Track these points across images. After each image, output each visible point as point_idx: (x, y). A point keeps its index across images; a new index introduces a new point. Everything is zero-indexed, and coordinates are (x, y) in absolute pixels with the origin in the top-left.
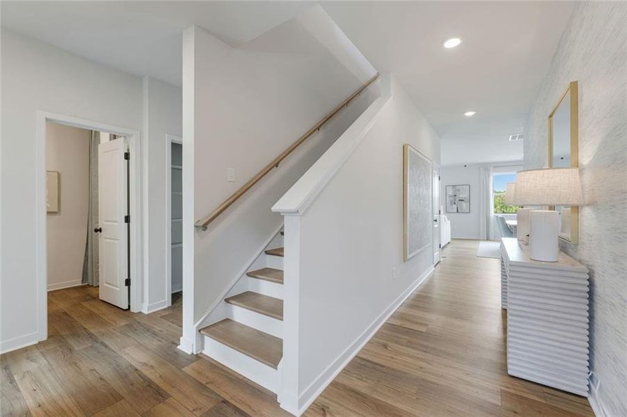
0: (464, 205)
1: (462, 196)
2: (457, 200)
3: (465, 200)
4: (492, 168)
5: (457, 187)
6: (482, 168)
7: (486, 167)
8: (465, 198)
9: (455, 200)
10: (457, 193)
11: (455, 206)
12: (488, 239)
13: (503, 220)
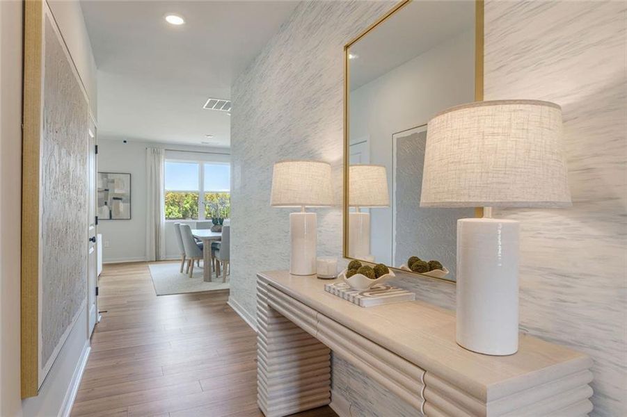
0: (122, 206)
1: (117, 191)
2: (110, 197)
3: (124, 198)
4: (164, 151)
5: (110, 177)
6: (149, 149)
7: (156, 149)
8: (123, 195)
9: (106, 197)
10: (110, 186)
11: (106, 209)
12: (158, 260)
13: (187, 228)
